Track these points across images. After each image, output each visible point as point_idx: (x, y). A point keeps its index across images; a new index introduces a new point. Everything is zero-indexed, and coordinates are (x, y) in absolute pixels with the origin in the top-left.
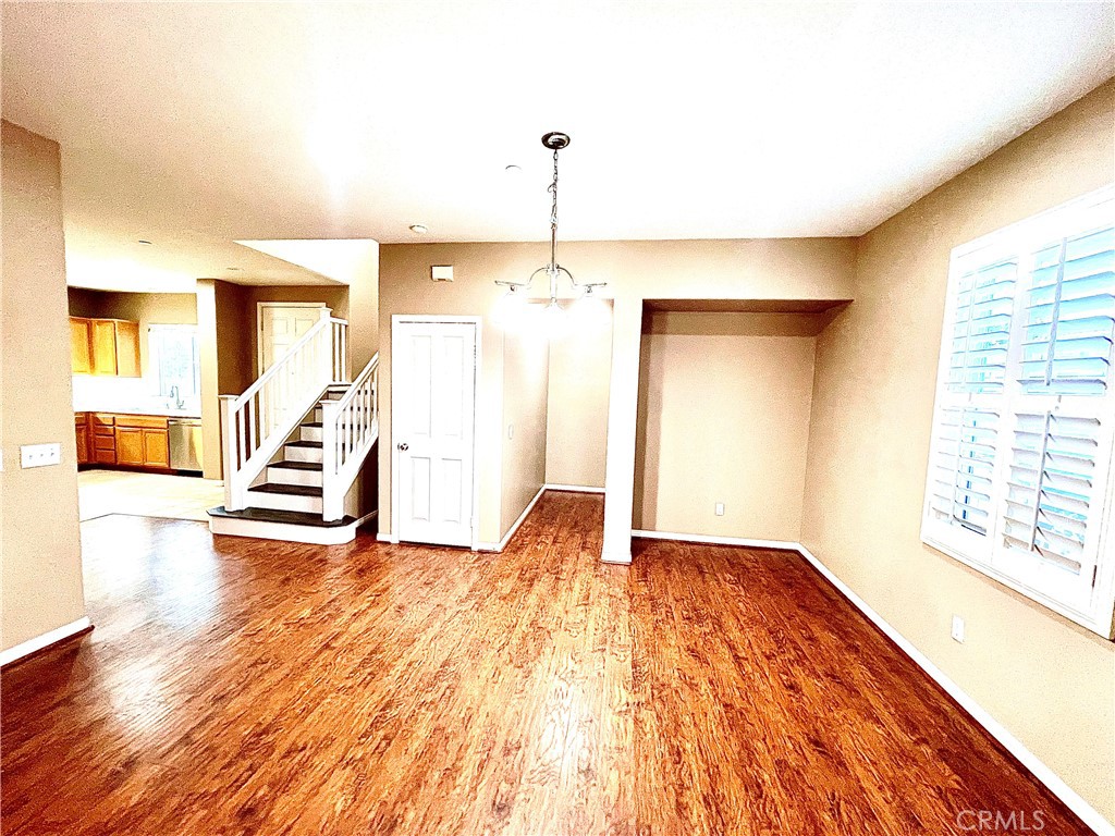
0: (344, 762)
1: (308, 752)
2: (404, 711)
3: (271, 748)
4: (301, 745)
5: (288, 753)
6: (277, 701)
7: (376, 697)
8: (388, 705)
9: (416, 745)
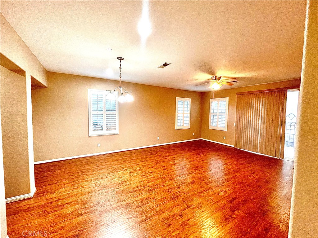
0: (164, 186)
1: (168, 191)
2: (149, 188)
3: (173, 195)
4: (168, 192)
5: (171, 192)
6: (168, 205)
7: (150, 194)
8: (150, 191)
9: (153, 183)
